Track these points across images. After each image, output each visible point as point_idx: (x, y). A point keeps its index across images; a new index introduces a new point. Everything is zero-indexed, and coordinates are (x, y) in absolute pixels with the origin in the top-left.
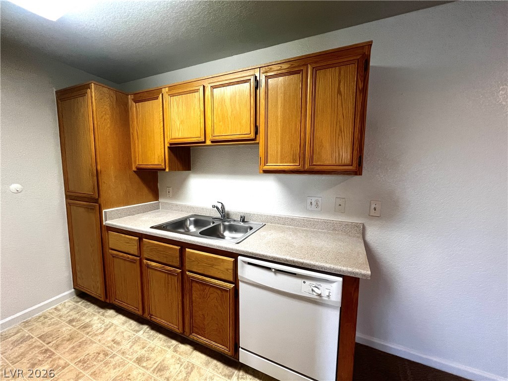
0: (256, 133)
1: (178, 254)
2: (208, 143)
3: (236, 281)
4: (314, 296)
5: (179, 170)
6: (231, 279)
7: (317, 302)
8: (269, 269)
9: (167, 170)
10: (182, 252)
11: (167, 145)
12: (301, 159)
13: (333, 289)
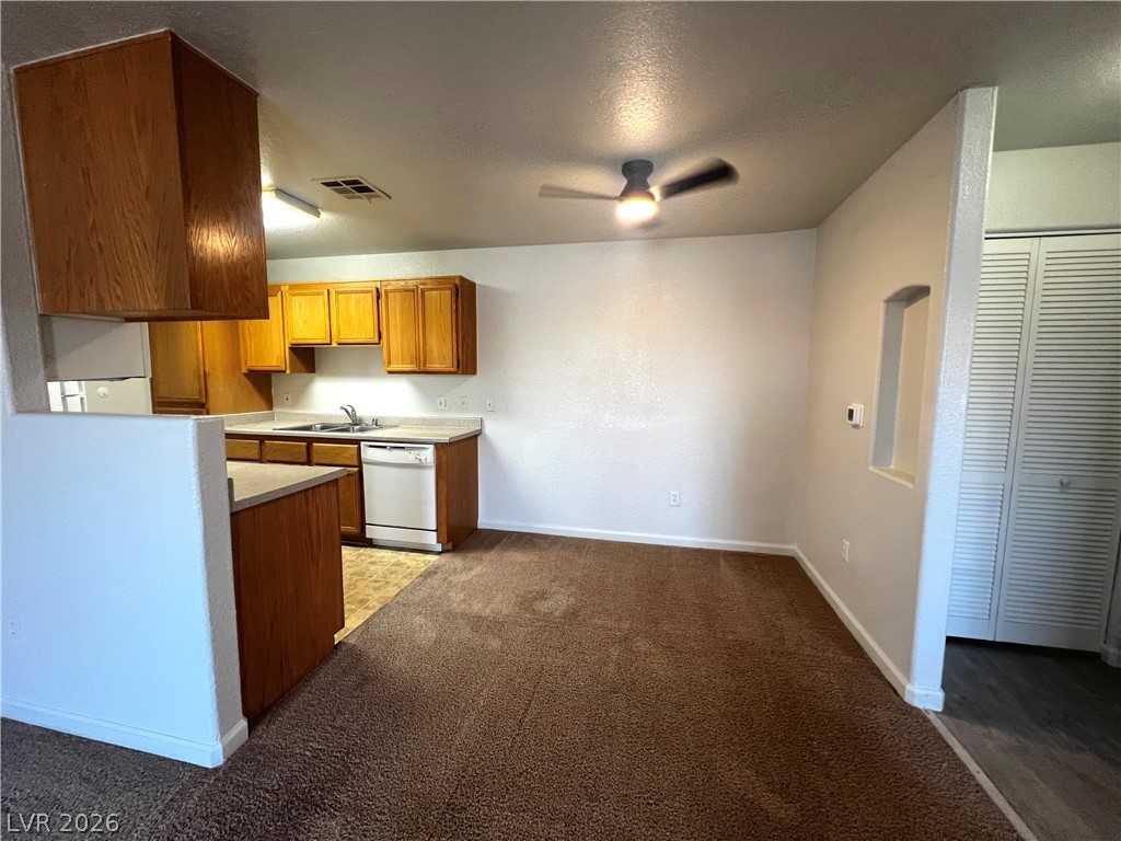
0: (380, 338)
1: (305, 450)
2: (334, 344)
3: (360, 465)
4: (417, 462)
5: (301, 372)
6: (356, 463)
7: (419, 466)
8: (385, 447)
9: (288, 372)
10: (309, 448)
11: (288, 346)
12: (417, 360)
13: (429, 454)
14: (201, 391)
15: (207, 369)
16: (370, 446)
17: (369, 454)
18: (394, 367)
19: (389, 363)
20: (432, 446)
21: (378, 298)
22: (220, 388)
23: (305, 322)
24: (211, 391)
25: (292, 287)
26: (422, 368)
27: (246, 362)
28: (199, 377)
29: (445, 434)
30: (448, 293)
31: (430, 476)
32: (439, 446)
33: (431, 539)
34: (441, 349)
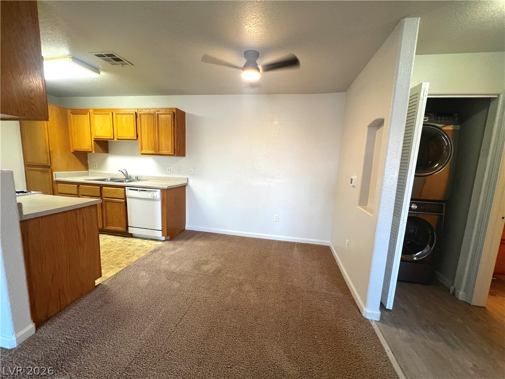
0: (137, 137)
1: (99, 190)
2: (115, 139)
3: (125, 199)
4: (152, 197)
5: (100, 152)
6: (123, 197)
7: (153, 200)
8: (137, 190)
9: (93, 152)
10: (101, 189)
11: (93, 139)
12: (155, 149)
13: (158, 194)
14: (48, 160)
15: (51, 149)
16: (130, 189)
17: (129, 193)
18: (143, 152)
19: (142, 149)
20: (159, 190)
21: (136, 117)
22: (58, 158)
23: (101, 128)
24: (53, 160)
25: (95, 110)
26: (157, 153)
27: (73, 147)
28: (47, 153)
29: (165, 185)
30: (170, 116)
31: (159, 204)
32: (163, 190)
33: (159, 234)
34: (167, 143)
